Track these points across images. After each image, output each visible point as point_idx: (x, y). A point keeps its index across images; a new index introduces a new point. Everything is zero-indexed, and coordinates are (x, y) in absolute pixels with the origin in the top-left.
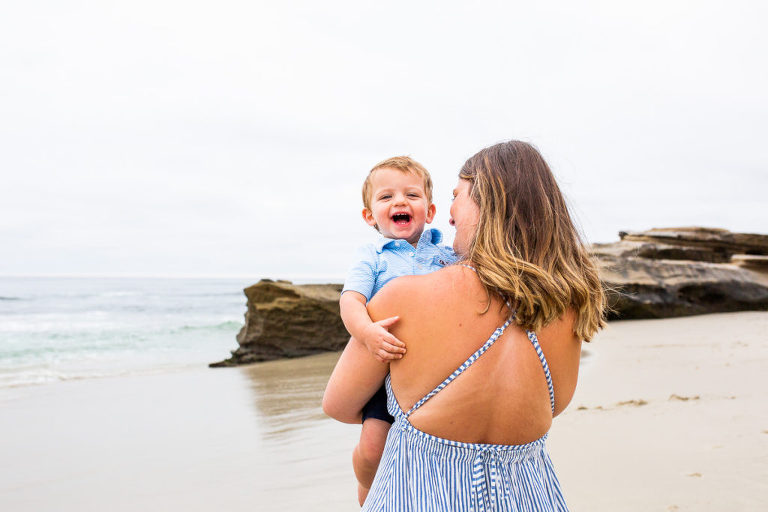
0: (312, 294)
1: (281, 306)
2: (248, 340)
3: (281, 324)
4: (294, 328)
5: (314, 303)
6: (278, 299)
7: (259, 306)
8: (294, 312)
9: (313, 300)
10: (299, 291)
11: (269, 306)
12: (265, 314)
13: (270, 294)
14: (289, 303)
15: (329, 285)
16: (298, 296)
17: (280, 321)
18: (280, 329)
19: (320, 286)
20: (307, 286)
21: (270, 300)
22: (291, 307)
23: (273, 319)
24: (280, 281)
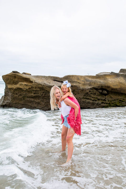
0: (39, 81)
1: (21, 87)
2: (4, 104)
3: (20, 97)
4: (28, 99)
5: (40, 86)
6: (20, 83)
7: (9, 86)
8: (29, 91)
9: (40, 84)
10: (32, 79)
11: (14, 86)
12: (12, 91)
13: (16, 80)
14: (27, 85)
15: (49, 77)
16: (31, 82)
17: (21, 95)
18: (21, 100)
19: (44, 77)
20: (37, 77)
21: (16, 83)
22: (28, 88)
23: (17, 94)
24: (24, 73)
